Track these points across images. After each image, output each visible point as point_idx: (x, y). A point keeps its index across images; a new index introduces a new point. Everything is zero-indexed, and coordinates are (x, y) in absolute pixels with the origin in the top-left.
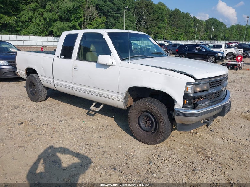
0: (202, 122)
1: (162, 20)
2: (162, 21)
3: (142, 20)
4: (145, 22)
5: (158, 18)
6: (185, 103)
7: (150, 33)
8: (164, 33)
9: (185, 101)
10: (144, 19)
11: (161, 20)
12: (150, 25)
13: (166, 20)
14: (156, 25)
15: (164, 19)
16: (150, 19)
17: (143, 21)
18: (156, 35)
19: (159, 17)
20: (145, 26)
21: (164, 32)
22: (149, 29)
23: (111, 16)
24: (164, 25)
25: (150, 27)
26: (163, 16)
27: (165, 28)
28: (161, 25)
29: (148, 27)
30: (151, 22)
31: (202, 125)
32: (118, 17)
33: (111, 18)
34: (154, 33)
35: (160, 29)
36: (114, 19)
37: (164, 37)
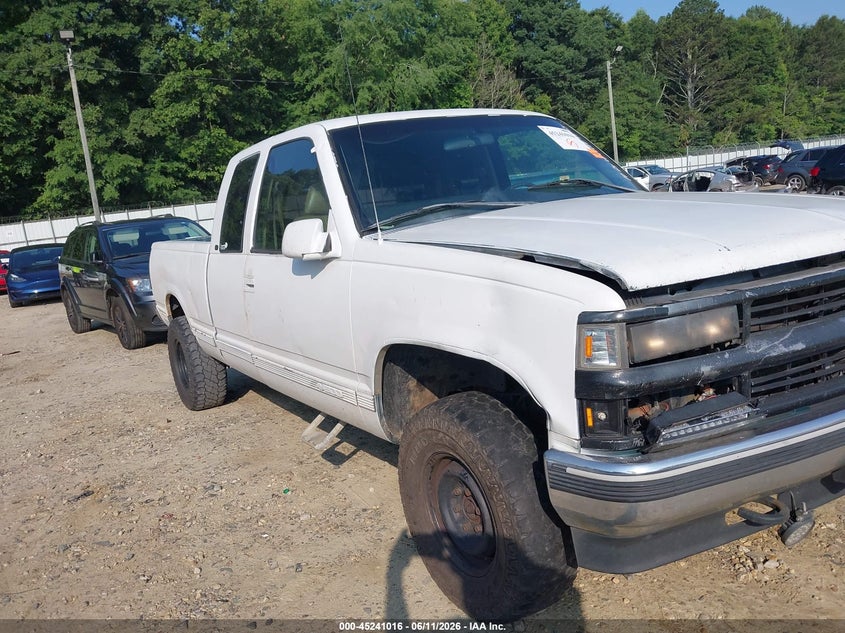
0: (732, 519)
1: (768, 71)
2: (766, 74)
3: (685, 82)
4: (696, 88)
5: (749, 66)
6: (590, 423)
7: (721, 123)
8: (777, 115)
9: (589, 411)
10: (694, 78)
11: (760, 71)
12: (719, 97)
13: (783, 67)
14: (742, 93)
15: (773, 64)
16: (717, 76)
17: (689, 86)
18: (743, 129)
19: (751, 62)
20: (698, 103)
21: (780, 111)
22: (713, 110)
23: (570, 89)
24: (776, 88)
25: (718, 105)
26: (767, 56)
27: (780, 98)
28: (767, 88)
29: (712, 106)
30: (722, 87)
31: (734, 533)
32: (592, 91)
33: (569, 97)
34: (735, 123)
35: (760, 104)
36: (579, 97)
37: (779, 131)
